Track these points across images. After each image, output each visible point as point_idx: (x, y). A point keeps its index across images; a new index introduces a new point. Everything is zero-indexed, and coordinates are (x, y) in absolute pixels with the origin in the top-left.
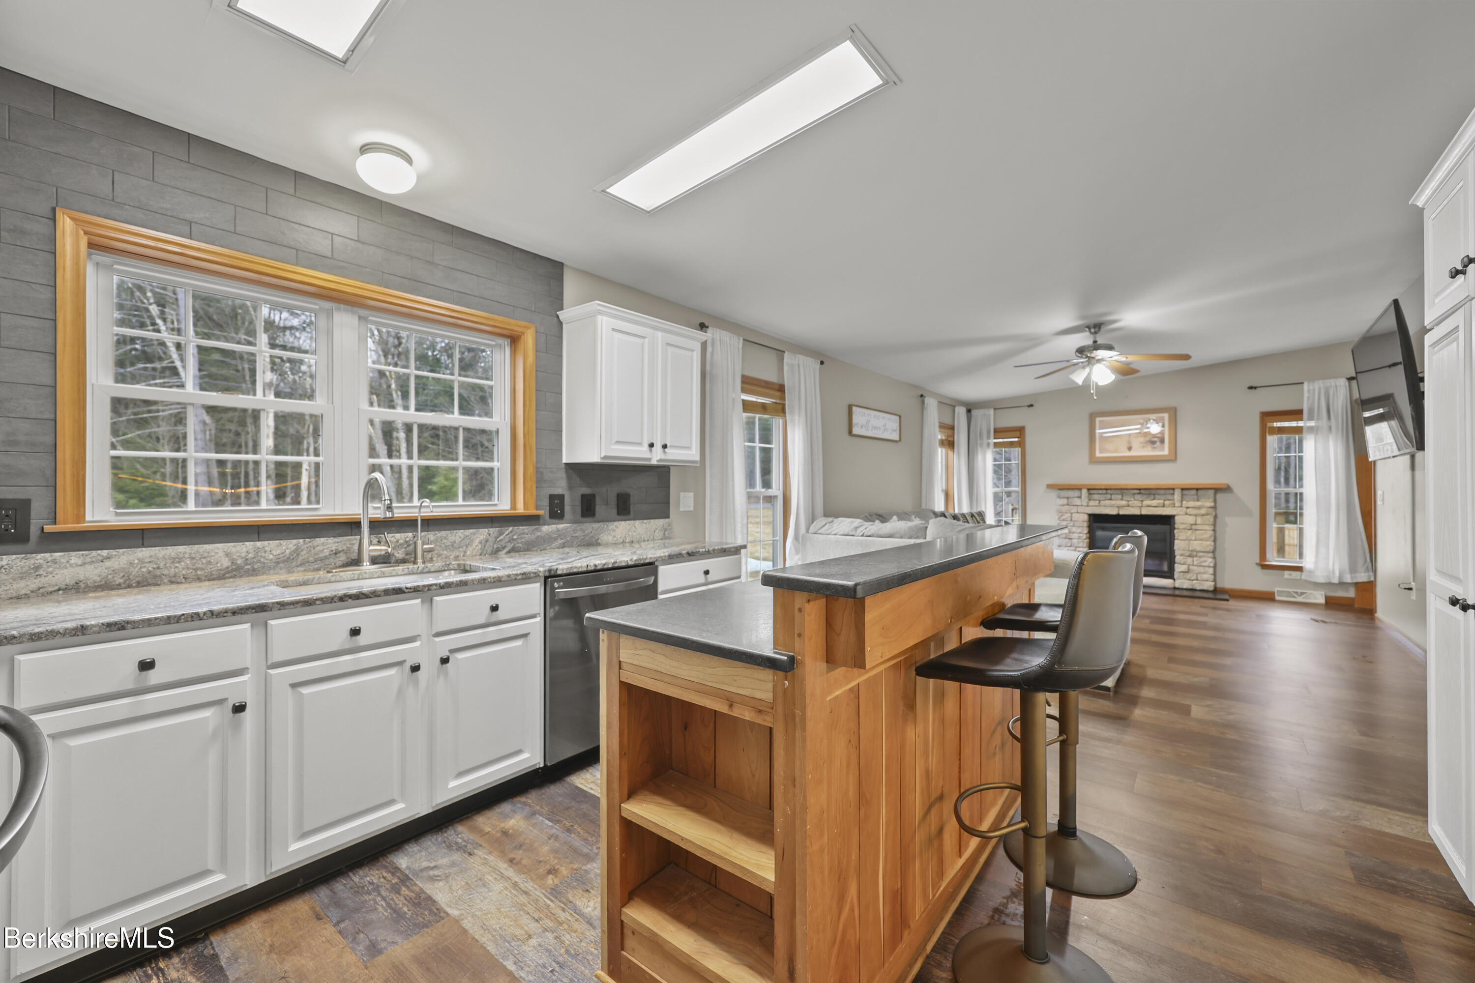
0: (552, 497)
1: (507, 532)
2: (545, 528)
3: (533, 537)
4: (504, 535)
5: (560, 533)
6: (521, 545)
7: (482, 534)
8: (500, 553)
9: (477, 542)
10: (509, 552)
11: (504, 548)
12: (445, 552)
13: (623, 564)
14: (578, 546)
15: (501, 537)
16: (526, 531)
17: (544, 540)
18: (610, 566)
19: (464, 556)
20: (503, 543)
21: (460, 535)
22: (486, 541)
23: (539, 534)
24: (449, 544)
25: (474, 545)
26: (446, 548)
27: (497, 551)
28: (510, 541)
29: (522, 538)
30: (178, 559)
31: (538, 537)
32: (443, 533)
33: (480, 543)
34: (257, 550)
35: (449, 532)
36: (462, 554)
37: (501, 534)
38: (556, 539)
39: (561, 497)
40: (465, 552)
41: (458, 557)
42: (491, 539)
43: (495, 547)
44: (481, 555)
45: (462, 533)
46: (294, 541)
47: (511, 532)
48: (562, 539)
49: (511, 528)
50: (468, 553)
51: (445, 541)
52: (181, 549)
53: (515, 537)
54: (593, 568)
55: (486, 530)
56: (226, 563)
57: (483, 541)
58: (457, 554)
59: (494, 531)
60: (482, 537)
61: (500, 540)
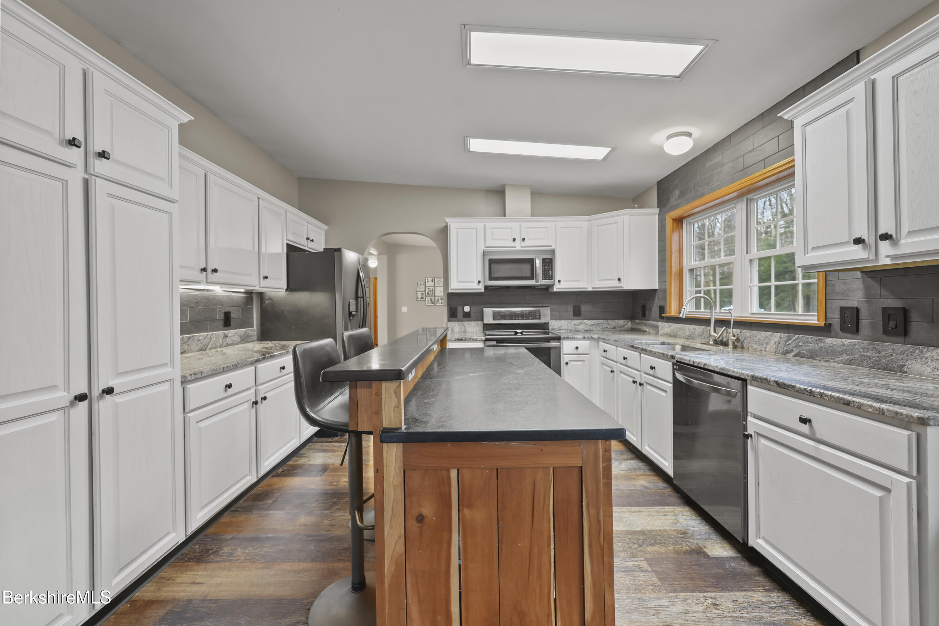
0: (843, 310)
1: (794, 338)
2: (829, 341)
3: (816, 347)
4: (792, 340)
5: (845, 348)
6: (804, 352)
7: (776, 337)
8: (789, 354)
9: (773, 342)
10: (795, 356)
11: (792, 351)
12: (755, 346)
13: (711, 368)
14: (870, 367)
15: (789, 342)
16: (810, 340)
17: (828, 353)
18: (702, 366)
19: (765, 351)
20: (791, 347)
21: (763, 335)
22: (779, 343)
23: (822, 345)
24: (757, 340)
25: (771, 344)
26: (755, 343)
27: (786, 353)
28: (796, 347)
29: (806, 346)
30: (680, 329)
31: (821, 347)
32: (754, 332)
33: (775, 343)
34: (695, 329)
35: (757, 332)
36: (764, 349)
37: (789, 339)
38: (841, 354)
39: (858, 310)
40: (766, 348)
41: (762, 350)
42: (783, 342)
43: (785, 349)
44: (775, 353)
45: (764, 334)
46: (702, 327)
47: (797, 339)
48: (848, 355)
49: (797, 335)
50: (768, 349)
51: (755, 338)
52: (681, 325)
53: (800, 344)
54: (692, 363)
55: (779, 334)
56: (688, 333)
57: (777, 343)
58: (761, 348)
59: (784, 335)
60: (776, 339)
61: (789, 344)
